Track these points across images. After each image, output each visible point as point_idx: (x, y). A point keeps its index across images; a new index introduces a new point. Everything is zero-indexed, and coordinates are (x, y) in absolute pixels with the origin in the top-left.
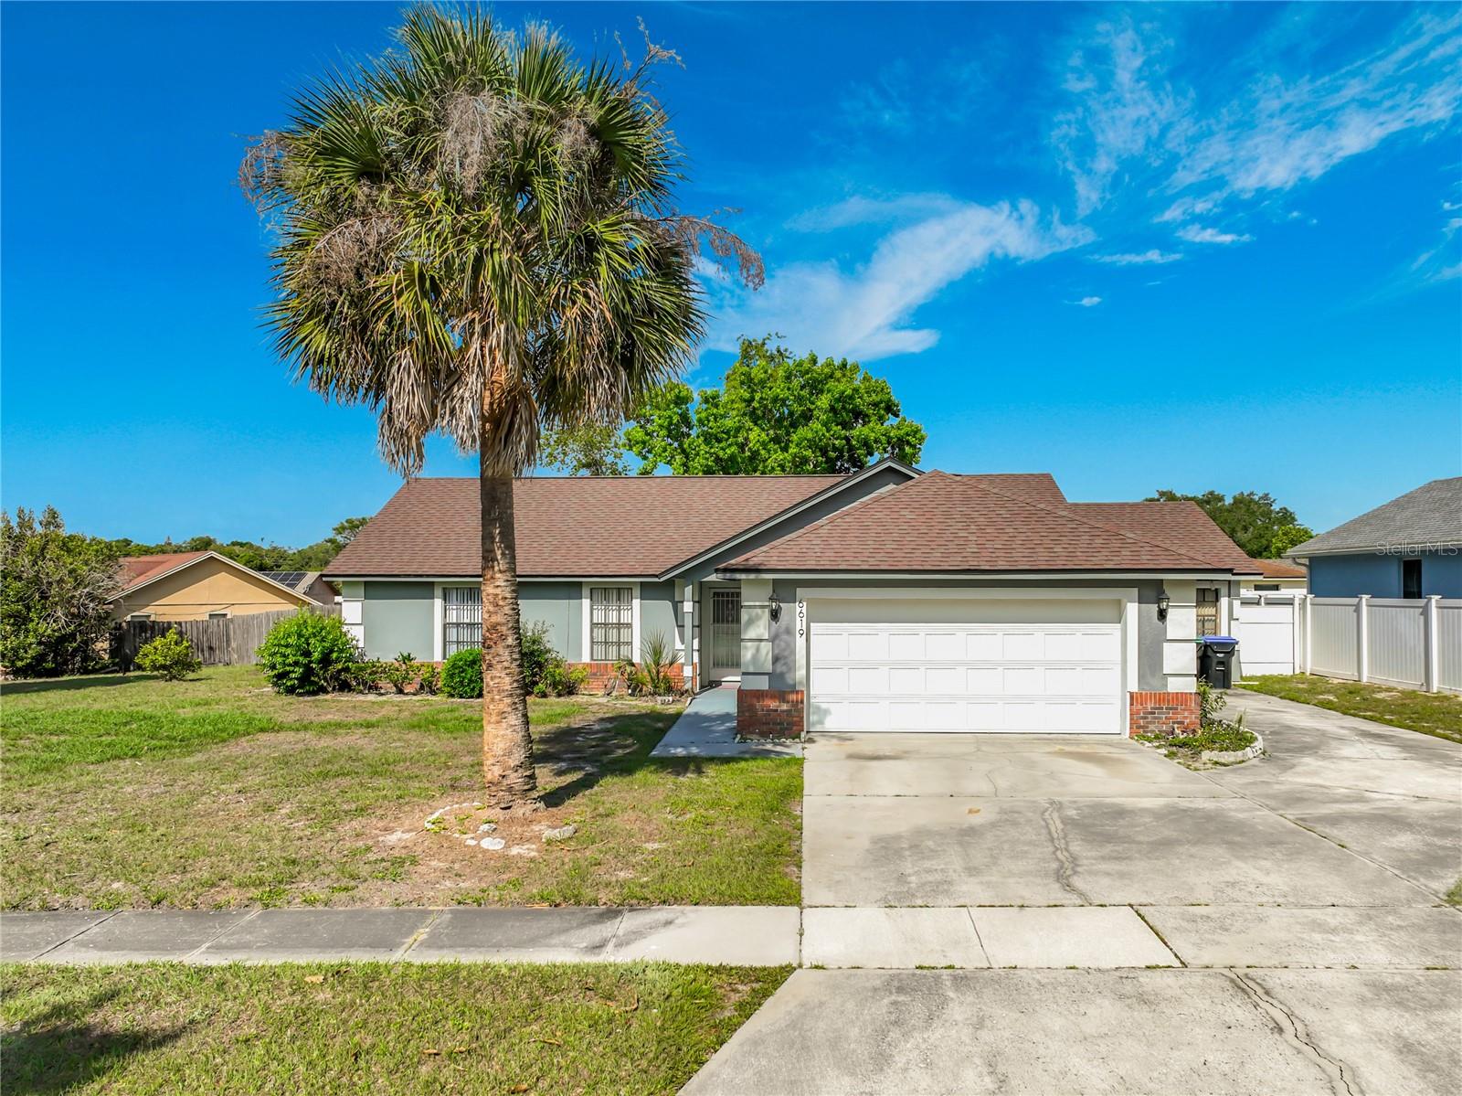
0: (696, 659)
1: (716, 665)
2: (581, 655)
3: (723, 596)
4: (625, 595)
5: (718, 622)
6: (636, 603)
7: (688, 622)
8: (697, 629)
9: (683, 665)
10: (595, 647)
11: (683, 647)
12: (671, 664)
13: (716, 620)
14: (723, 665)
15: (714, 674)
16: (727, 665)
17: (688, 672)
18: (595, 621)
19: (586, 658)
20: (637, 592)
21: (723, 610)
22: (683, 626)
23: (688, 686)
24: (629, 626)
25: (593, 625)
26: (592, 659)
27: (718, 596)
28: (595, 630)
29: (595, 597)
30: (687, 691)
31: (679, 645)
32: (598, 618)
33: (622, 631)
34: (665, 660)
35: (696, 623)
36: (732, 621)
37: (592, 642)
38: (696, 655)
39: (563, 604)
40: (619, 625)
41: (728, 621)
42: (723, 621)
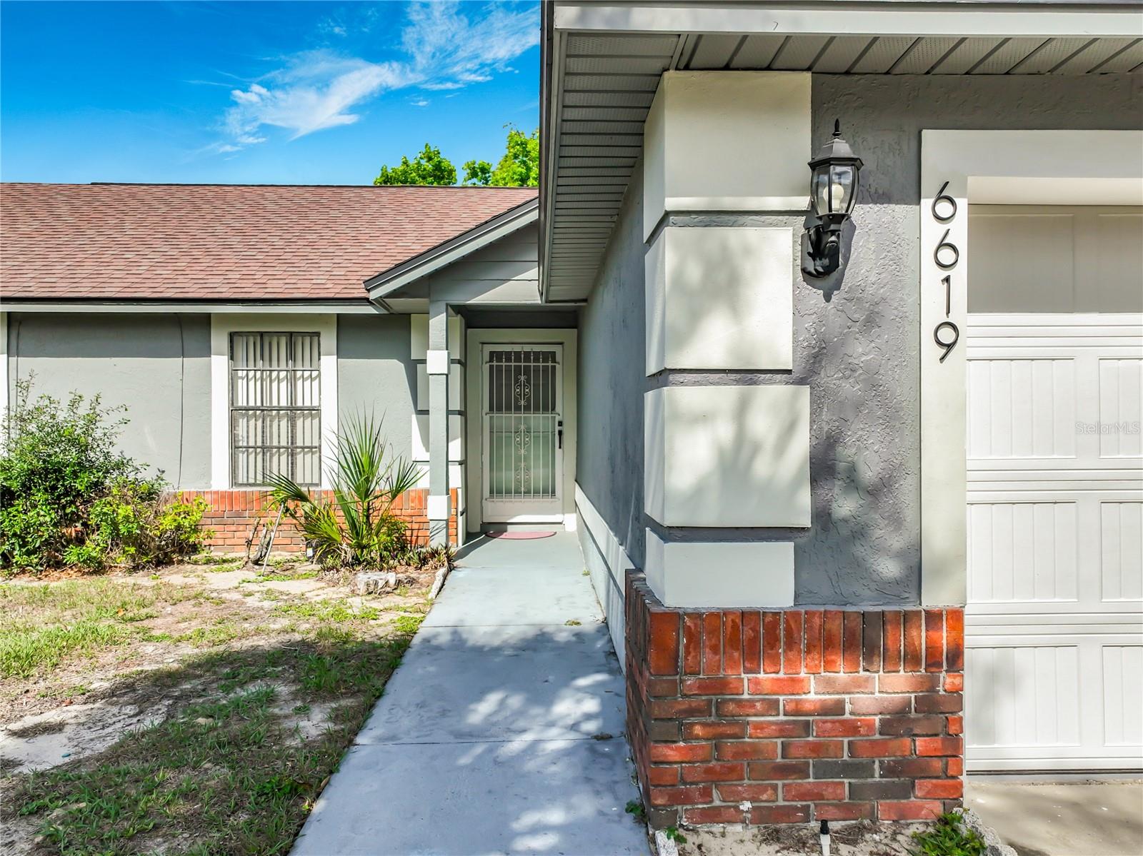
0: (456, 479)
1: (496, 491)
2: (207, 474)
3: (509, 360)
4: (303, 348)
5: (499, 409)
6: (329, 363)
7: (436, 399)
8: (456, 421)
9: (427, 492)
10: (242, 458)
11: (426, 457)
12: (395, 493)
13: (496, 406)
14: (508, 492)
15: (495, 510)
16: (518, 492)
17: (437, 508)
18: (241, 402)
19: (220, 481)
20: (329, 340)
21: (508, 386)
22: (426, 412)
23: (437, 542)
24: (314, 412)
25: (236, 411)
26: (234, 482)
27: (499, 360)
28: (242, 423)
29: (240, 352)
30: (434, 554)
31: (419, 452)
32: (249, 394)
33: (299, 423)
34: (381, 486)
35: (456, 405)
36: (527, 408)
37: (234, 447)
38: (456, 474)
39: (168, 367)
40: (293, 411)
41: (518, 408)
42: (508, 409)
